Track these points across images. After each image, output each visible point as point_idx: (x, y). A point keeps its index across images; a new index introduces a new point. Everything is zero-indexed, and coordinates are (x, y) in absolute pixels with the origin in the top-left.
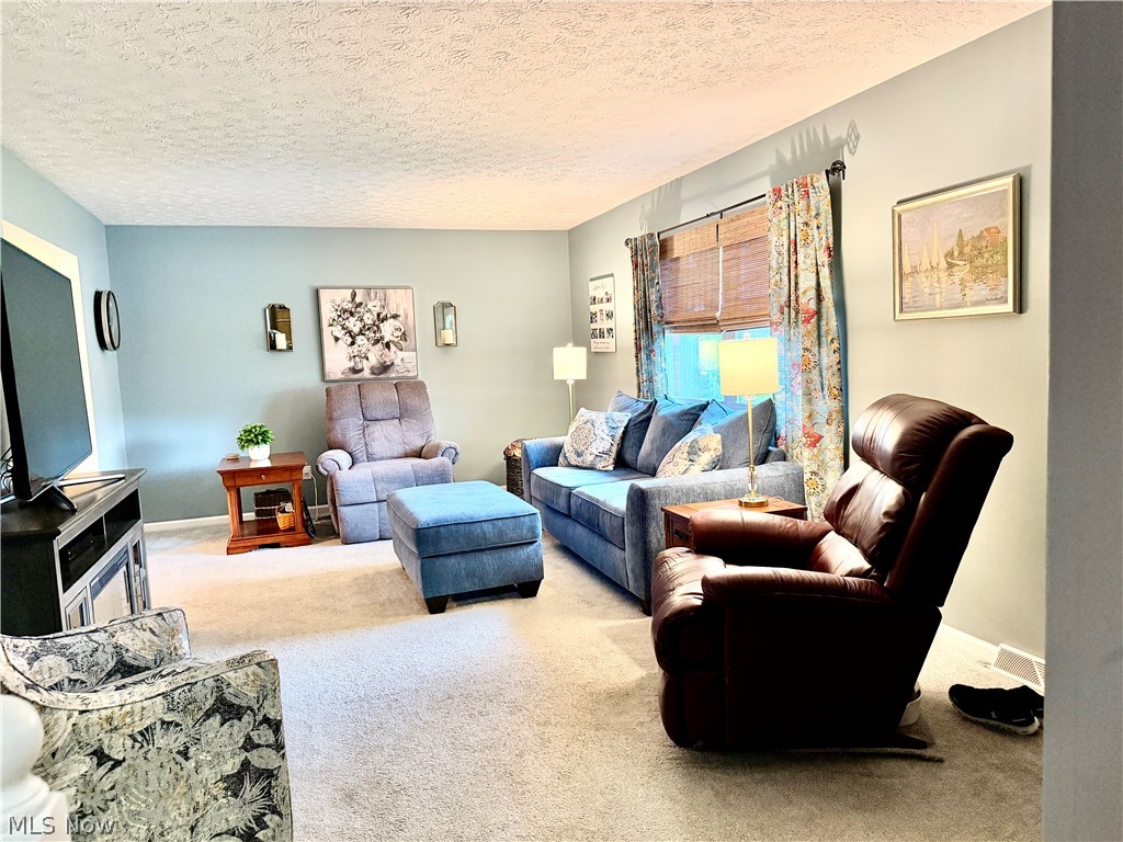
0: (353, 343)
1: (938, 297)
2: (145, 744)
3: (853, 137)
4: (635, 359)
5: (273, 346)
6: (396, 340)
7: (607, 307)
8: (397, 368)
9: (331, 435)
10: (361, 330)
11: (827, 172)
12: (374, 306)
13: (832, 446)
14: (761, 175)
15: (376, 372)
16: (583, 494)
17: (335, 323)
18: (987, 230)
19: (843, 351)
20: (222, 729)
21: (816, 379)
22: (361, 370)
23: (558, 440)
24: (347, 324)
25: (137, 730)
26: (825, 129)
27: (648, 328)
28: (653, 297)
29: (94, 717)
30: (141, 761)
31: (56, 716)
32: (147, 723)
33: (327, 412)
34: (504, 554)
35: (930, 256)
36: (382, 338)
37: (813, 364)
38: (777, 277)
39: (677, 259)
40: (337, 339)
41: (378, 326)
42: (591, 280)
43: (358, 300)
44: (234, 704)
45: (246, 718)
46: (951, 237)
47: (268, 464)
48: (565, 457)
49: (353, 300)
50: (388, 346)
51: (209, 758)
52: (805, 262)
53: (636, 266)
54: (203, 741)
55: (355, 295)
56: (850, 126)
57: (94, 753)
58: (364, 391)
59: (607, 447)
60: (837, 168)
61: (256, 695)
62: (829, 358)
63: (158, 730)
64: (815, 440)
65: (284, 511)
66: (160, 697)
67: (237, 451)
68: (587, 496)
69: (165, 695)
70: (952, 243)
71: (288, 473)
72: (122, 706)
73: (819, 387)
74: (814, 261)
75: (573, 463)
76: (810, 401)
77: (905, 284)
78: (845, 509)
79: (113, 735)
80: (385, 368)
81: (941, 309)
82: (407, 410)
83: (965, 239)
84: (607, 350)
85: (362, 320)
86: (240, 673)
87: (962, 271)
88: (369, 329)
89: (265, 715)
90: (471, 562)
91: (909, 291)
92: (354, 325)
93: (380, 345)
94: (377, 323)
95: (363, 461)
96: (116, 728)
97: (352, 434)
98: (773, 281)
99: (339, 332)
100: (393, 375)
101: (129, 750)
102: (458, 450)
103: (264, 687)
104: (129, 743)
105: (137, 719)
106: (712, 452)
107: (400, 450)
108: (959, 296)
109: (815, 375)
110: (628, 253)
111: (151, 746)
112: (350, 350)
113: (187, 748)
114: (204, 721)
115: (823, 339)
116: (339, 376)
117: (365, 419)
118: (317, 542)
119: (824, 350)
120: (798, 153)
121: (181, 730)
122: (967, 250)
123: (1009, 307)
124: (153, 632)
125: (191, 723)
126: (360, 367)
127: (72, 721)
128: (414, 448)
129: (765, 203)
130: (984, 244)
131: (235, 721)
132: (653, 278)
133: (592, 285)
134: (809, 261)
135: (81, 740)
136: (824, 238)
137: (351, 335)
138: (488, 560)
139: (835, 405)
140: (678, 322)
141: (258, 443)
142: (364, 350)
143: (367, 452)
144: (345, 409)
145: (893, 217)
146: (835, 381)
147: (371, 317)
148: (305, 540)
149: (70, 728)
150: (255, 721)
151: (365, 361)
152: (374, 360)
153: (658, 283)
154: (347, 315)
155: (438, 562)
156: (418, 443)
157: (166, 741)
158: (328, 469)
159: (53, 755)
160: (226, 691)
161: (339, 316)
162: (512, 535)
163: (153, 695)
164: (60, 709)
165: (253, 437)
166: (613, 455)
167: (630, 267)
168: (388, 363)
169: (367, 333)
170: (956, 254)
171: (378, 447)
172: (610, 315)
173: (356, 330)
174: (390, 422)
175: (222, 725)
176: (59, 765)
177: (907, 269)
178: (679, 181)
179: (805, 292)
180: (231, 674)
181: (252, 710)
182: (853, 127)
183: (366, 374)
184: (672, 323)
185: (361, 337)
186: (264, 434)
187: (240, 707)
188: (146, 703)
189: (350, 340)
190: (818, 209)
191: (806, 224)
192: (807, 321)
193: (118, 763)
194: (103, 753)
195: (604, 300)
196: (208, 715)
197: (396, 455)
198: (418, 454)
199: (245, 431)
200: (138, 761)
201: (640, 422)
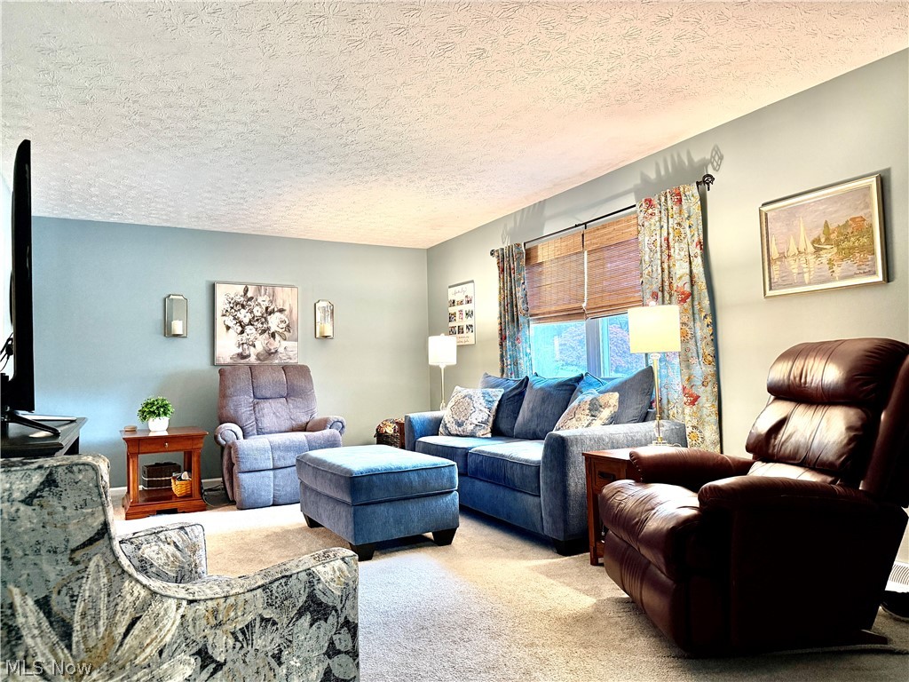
0: (242, 332)
1: (806, 276)
2: (245, 645)
3: (717, 158)
4: (498, 347)
5: (168, 332)
6: (281, 331)
7: (466, 308)
8: (280, 355)
9: (224, 411)
10: (250, 321)
11: (698, 183)
12: (264, 300)
13: (708, 405)
14: (626, 193)
15: (261, 358)
16: (483, 452)
17: (228, 314)
18: (853, 219)
19: (714, 324)
20: (311, 631)
21: (693, 348)
22: (249, 356)
23: (436, 414)
24: (239, 315)
25: (239, 627)
26: (689, 153)
27: (515, 320)
28: (520, 294)
29: (201, 607)
30: (240, 665)
31: (165, 605)
32: (249, 618)
33: (221, 390)
34: (427, 502)
35: (797, 243)
36: (269, 329)
37: (690, 336)
38: (650, 269)
39: (541, 264)
40: (228, 328)
41: (266, 319)
42: (450, 287)
43: (249, 295)
44: (322, 603)
45: (332, 619)
46: (817, 227)
47: (166, 434)
48: (446, 428)
49: (245, 294)
50: (273, 335)
51: (298, 665)
52: (679, 254)
53: (502, 270)
54: (294, 644)
55: (247, 290)
56: (714, 149)
57: (199, 653)
58: (256, 373)
59: (486, 418)
60: (707, 180)
61: (340, 594)
62: (702, 330)
63: (257, 629)
64: (694, 400)
65: (180, 479)
66: (260, 590)
67: (136, 422)
68: (489, 453)
69: (264, 587)
70: (818, 232)
71: (190, 442)
72: (226, 597)
73: (695, 354)
74: (687, 253)
75: (454, 432)
76: (688, 367)
77: (774, 268)
78: (775, 439)
79: (218, 631)
80: (270, 354)
81: (810, 284)
82: (293, 390)
83: (831, 228)
84: (467, 343)
85: (252, 312)
86: (328, 568)
87: (829, 253)
88: (257, 320)
89: (346, 617)
90: (400, 509)
91: (777, 272)
92: (244, 316)
93: (266, 335)
94: (265, 315)
95: (254, 434)
96: (220, 624)
97: (244, 410)
98: (646, 272)
99: (231, 322)
100: (277, 361)
101: (230, 651)
102: (345, 424)
103: (347, 584)
104: (231, 642)
105: (239, 614)
106: (611, 408)
107: (287, 425)
108: (828, 273)
109: (691, 345)
110: (495, 260)
111: (250, 647)
112: (240, 337)
113: (281, 651)
114: (297, 620)
115: (697, 316)
116: (228, 361)
117: (255, 397)
118: (211, 509)
119: (698, 324)
120: (663, 173)
121: (277, 629)
122: (832, 236)
123: (879, 277)
124: (177, 546)
125: (285, 621)
126: (247, 352)
127: (181, 611)
128: (300, 423)
129: (636, 212)
130: (850, 230)
131: (322, 622)
132: (519, 279)
133: (451, 291)
134: (682, 253)
135: (187, 635)
136: (696, 234)
137: (241, 325)
138: (414, 508)
139: (710, 369)
140: (544, 314)
141: (159, 415)
142: (252, 338)
143: (257, 425)
144: (238, 387)
145: (760, 216)
146: (710, 350)
147: (260, 310)
148: (201, 506)
149: (178, 622)
150: (338, 623)
151: (252, 348)
152: (260, 347)
153: (523, 283)
154: (239, 307)
155: (370, 509)
156: (304, 419)
157: (264, 641)
158: (227, 438)
159: (161, 653)
160: (317, 587)
161: (232, 308)
162: (435, 484)
163: (254, 587)
164: (170, 597)
165: (152, 409)
166: (490, 424)
167: (496, 271)
168: (273, 351)
169: (256, 323)
170: (823, 240)
171: (268, 421)
172: (470, 314)
173: (246, 321)
174: (278, 400)
175: (311, 625)
176: (165, 666)
177: (775, 254)
178: (542, 204)
179: (680, 278)
180: (320, 568)
181: (336, 611)
182: (716, 150)
183: (253, 359)
184: (537, 315)
185: (250, 327)
186: (165, 406)
187: (327, 606)
188: (248, 596)
189: (240, 329)
190: (689, 212)
191: (679, 224)
192: (684, 300)
193: (220, 666)
194: (207, 653)
195: (464, 302)
196: (300, 614)
197: (283, 429)
198: (304, 428)
199: (147, 404)
200: (237, 663)
201: (514, 396)
